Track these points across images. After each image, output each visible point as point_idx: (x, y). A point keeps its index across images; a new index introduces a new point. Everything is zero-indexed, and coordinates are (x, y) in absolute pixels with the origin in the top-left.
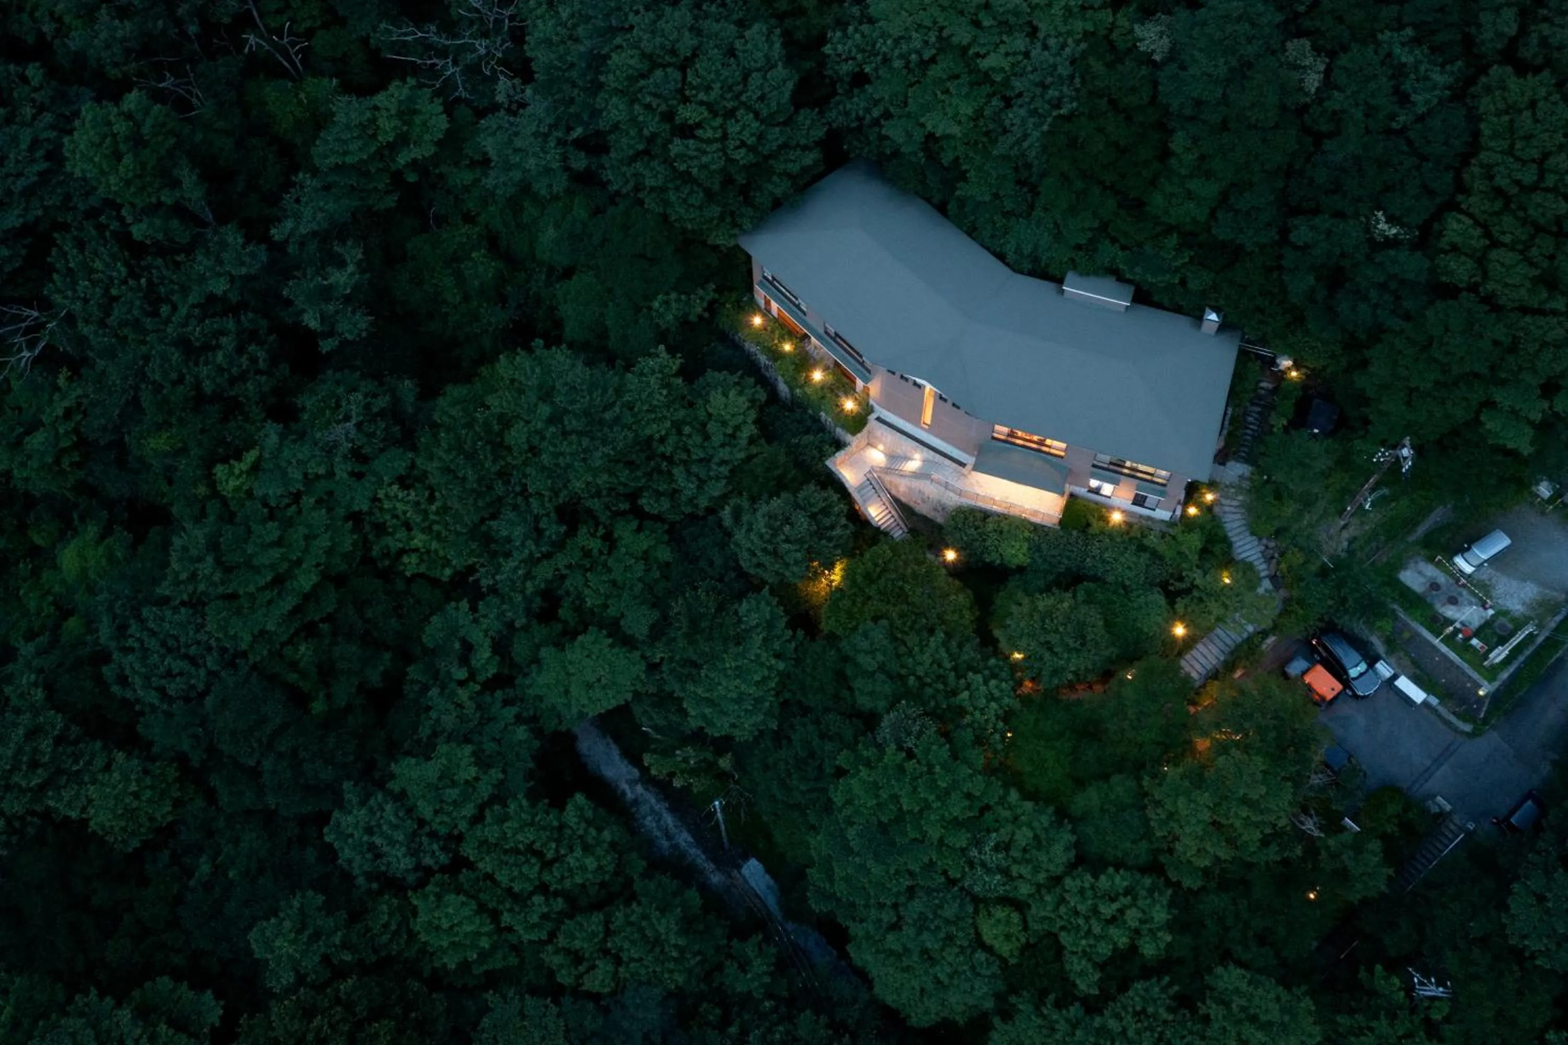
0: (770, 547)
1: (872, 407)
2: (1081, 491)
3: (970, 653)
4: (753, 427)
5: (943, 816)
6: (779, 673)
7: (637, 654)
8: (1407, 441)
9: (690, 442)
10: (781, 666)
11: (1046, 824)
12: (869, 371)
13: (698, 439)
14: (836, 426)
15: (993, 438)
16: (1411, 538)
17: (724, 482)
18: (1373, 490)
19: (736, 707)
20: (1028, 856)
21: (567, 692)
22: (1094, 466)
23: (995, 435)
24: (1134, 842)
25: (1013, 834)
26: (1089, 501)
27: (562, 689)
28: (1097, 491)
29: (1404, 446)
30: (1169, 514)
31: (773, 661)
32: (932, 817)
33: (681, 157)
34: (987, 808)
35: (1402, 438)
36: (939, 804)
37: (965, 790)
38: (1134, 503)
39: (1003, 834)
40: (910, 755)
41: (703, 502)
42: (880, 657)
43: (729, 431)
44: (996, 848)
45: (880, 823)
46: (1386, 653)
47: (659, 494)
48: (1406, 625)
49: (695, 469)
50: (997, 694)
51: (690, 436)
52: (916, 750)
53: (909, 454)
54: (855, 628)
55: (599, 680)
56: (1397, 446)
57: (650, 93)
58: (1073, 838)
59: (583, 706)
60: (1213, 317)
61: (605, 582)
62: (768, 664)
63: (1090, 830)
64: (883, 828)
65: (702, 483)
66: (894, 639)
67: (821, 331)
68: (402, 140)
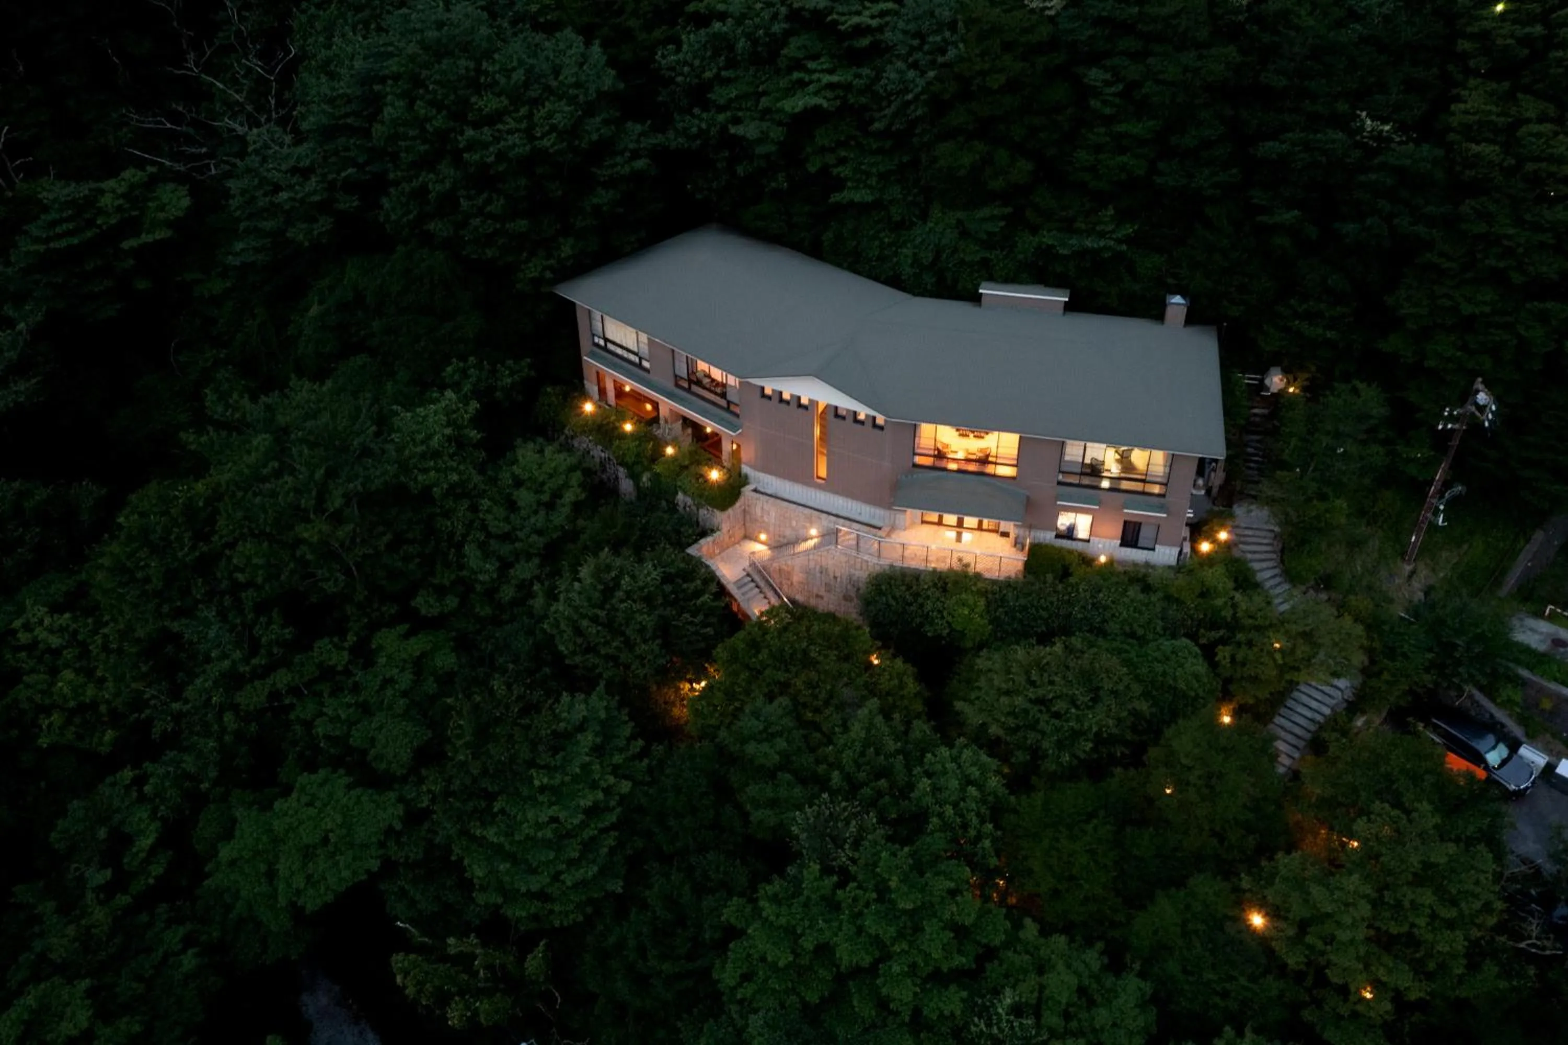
0: (602, 614)
1: (746, 477)
2: (1047, 537)
3: (921, 728)
4: (579, 490)
5: (913, 966)
6: (623, 799)
7: (392, 795)
8: (1479, 384)
9: (489, 517)
10: (625, 787)
11: (1096, 966)
12: (737, 416)
13: (500, 512)
14: (699, 506)
15: (915, 466)
16: (1503, 592)
17: (536, 561)
18: (1441, 494)
19: (552, 855)
20: (1074, 1024)
21: (271, 875)
22: (1059, 483)
23: (918, 460)
24: (1253, 979)
25: (1042, 988)
26: (1060, 549)
27: (263, 868)
28: (1070, 534)
29: (1477, 392)
30: (1175, 551)
31: (611, 780)
32: (896, 969)
33: (471, 146)
34: (989, 954)
35: (1473, 382)
36: (905, 946)
37: (947, 916)
38: (1122, 545)
39: (1026, 991)
40: (845, 877)
41: (507, 593)
42: (781, 744)
43: (545, 498)
44: (1017, 1010)
45: (805, 1005)
46: (1527, 735)
47: (441, 591)
48: (1541, 690)
49: (494, 544)
50: (975, 772)
51: (488, 511)
52: (853, 869)
53: (802, 532)
54: (740, 709)
55: (325, 840)
56: (1468, 395)
57: (435, 82)
58: (1148, 987)
59: (298, 892)
60: (1178, 299)
61: (349, 706)
62: (603, 784)
63: (1173, 967)
64: (811, 1013)
65: (505, 566)
66: (802, 723)
67: (670, 385)
68: (131, 226)
